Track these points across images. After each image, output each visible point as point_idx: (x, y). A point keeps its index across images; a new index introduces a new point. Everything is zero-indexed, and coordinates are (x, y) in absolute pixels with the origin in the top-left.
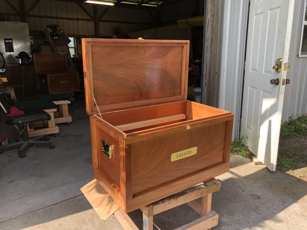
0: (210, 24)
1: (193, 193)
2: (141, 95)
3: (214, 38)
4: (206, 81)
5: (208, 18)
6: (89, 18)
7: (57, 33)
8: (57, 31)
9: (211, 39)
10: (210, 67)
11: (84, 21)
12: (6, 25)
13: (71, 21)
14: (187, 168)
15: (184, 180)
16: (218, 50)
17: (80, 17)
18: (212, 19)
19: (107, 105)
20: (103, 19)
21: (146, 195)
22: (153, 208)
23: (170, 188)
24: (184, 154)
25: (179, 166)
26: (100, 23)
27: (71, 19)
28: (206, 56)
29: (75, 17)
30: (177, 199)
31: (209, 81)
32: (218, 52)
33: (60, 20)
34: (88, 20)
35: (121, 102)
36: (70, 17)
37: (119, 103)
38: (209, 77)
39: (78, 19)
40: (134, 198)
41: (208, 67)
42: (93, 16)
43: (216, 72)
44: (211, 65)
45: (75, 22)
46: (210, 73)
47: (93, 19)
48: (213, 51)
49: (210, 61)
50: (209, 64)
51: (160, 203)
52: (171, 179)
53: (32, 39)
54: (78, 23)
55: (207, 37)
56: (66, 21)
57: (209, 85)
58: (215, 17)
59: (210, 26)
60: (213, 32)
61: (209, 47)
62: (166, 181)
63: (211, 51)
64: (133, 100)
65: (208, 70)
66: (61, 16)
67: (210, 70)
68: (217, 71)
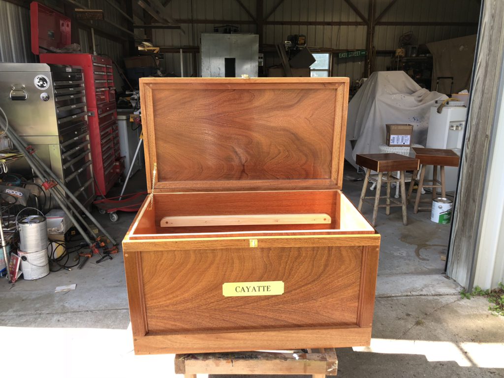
0: (487, 33)
1: (269, 362)
2: (243, 171)
3: (490, 64)
4: (467, 151)
5: (485, 21)
6: (359, 20)
7: (297, 48)
8: (298, 44)
9: (485, 65)
10: (478, 124)
11: (349, 26)
12: (229, 38)
13: (328, 26)
14: (260, 314)
15: (251, 333)
16: (495, 90)
17: (344, 19)
18: (490, 23)
19: (180, 180)
20: (384, 20)
21: (169, 337)
22: (184, 362)
23: (219, 339)
24: (252, 288)
25: (243, 307)
26: (377, 28)
27: (329, 24)
28: (473, 100)
29: (336, 20)
30: (234, 363)
31: (473, 152)
32: (494, 94)
33: (311, 26)
34: (356, 24)
35: (205, 179)
36: (328, 20)
37: (201, 180)
38: (473, 144)
39: (340, 24)
40: (147, 337)
41: (474, 123)
42: (366, 16)
43: (487, 136)
44: (479, 120)
45: (335, 28)
46: (476, 136)
47: (365, 22)
48: (486, 91)
49: (478, 112)
50: (477, 118)
51: (199, 359)
52: (224, 325)
53: (262, 58)
54: (339, 29)
55: (480, 61)
56: (320, 27)
57: (472, 160)
58: (497, 18)
59: (486, 38)
60: (490, 50)
61: (480, 83)
62: (214, 326)
63: (483, 91)
64: (228, 177)
65: (474, 128)
66: (314, 20)
67: (477, 130)
68: (488, 133)
